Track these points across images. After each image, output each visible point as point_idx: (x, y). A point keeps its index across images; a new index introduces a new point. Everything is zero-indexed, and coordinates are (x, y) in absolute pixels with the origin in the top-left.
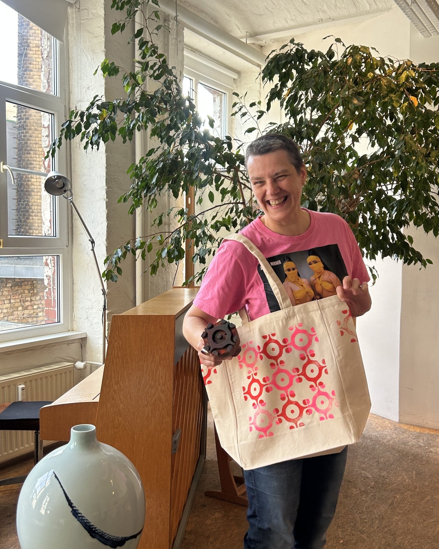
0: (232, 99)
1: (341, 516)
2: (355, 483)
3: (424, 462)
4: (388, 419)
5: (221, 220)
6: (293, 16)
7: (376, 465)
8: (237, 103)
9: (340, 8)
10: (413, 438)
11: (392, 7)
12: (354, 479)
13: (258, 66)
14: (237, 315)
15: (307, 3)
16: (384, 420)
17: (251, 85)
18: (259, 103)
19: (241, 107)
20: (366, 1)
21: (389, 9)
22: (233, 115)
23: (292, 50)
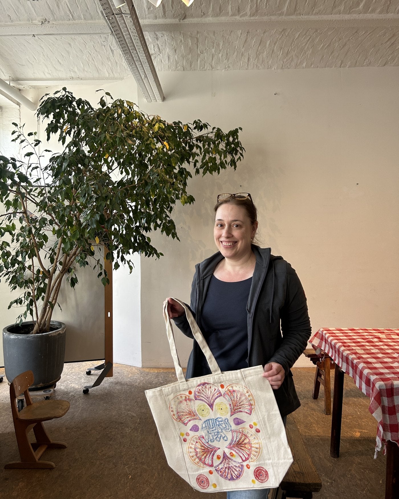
1: (124, 454)
2: (126, 424)
4: (134, 367)
5: (5, 226)
6: (50, 70)
7: (136, 404)
8: (16, 132)
9: (87, 72)
10: (155, 377)
11: (124, 78)
12: (124, 421)
13: (18, 105)
14: (17, 304)
15: (62, 63)
16: (132, 367)
17: (12, 118)
18: (35, 133)
19: (20, 135)
20: (106, 70)
21: (122, 79)
22: (13, 141)
23: (63, 96)
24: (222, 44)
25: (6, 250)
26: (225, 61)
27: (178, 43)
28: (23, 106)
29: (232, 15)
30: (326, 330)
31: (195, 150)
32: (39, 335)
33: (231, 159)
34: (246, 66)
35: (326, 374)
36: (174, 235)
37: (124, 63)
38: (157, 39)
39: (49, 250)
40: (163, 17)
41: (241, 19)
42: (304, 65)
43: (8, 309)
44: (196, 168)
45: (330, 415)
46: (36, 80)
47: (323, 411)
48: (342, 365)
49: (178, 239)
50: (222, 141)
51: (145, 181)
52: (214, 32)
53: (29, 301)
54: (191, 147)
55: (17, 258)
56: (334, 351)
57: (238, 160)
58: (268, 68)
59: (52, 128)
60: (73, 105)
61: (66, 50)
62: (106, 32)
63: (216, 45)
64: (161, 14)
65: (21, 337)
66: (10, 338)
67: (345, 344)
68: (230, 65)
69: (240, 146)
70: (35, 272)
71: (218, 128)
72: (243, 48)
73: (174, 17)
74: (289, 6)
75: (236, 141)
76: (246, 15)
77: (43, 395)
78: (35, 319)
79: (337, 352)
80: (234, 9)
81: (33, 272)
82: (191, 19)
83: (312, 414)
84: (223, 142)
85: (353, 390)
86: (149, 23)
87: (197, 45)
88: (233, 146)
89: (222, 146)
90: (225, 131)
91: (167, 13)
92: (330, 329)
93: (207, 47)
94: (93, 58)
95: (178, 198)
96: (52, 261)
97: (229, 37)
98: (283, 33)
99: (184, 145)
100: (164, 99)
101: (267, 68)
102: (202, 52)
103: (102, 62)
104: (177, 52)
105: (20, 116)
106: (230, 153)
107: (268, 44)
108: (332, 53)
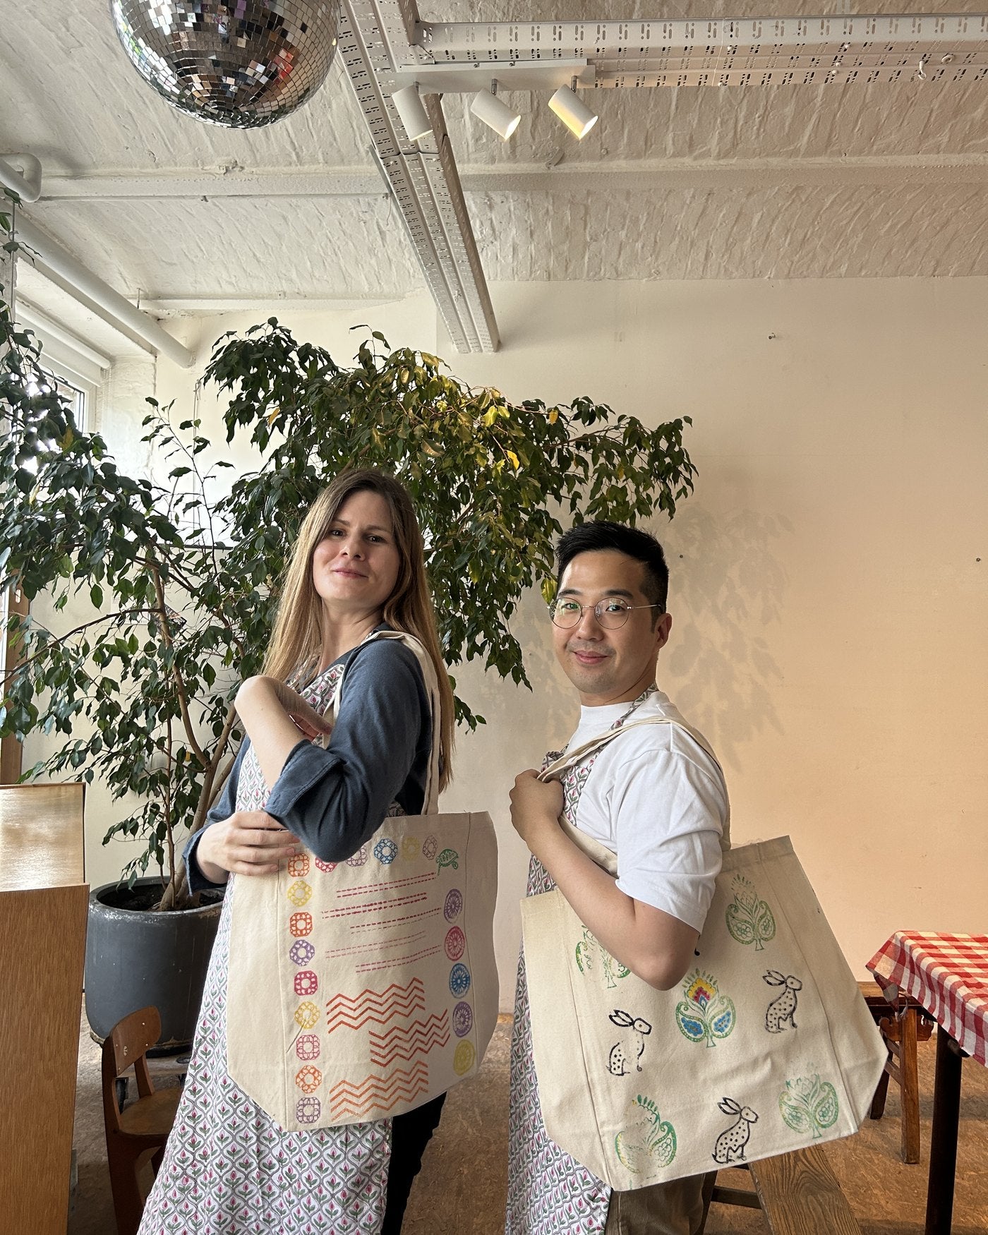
0: (96, 404)
3: (486, 1086)
5: (112, 642)
6: (232, 276)
8: (154, 418)
9: (319, 280)
11: (406, 295)
13: (151, 353)
14: (125, 833)
15: (262, 260)
17: (137, 384)
18: (198, 423)
19: (161, 427)
20: (363, 277)
21: (400, 297)
22: (145, 439)
23: (269, 338)
24: (645, 218)
25: (110, 700)
26: (649, 259)
27: (540, 216)
28: (163, 355)
29: (674, 156)
30: (912, 938)
31: (573, 469)
32: (174, 913)
33: (662, 492)
34: (701, 269)
35: (907, 1053)
36: (519, 675)
37: (409, 260)
38: (491, 207)
39: (210, 703)
40: (509, 158)
41: (695, 164)
42: (843, 269)
43: (103, 844)
44: (575, 512)
45: (916, 1165)
46: (199, 298)
47: (897, 1153)
48: (963, 1036)
49: (527, 683)
50: (640, 450)
51: (455, 541)
52: (628, 193)
53: (156, 827)
54: (565, 462)
55: (135, 720)
56: (938, 998)
57: (679, 495)
58: (754, 277)
59: (241, 412)
60: (291, 359)
61: (275, 231)
62: (374, 192)
63: (630, 221)
64: (506, 152)
65: (131, 916)
66: (106, 919)
67: (968, 980)
68: (661, 268)
69: (686, 461)
70: (174, 755)
71: (632, 418)
72: (695, 229)
73: (535, 158)
74: (813, 135)
75: (677, 449)
76: (707, 154)
77: (176, 1070)
78: (167, 873)
79: (947, 1000)
80: (681, 142)
81: (169, 755)
82: (577, 164)
83: (867, 1159)
84: (642, 451)
85: (976, 1099)
86: (477, 173)
87: (585, 221)
88: (667, 460)
89: (641, 461)
90: (650, 426)
91: (519, 150)
92: (923, 934)
93: (609, 225)
94: (336, 250)
95: (528, 583)
96: (217, 730)
97: (662, 205)
98: (794, 196)
99: (546, 456)
100: (499, 346)
101: (752, 275)
102: (595, 239)
103: (356, 259)
104: (535, 237)
105: (155, 379)
106: (658, 477)
107: (756, 220)
108: (912, 244)
